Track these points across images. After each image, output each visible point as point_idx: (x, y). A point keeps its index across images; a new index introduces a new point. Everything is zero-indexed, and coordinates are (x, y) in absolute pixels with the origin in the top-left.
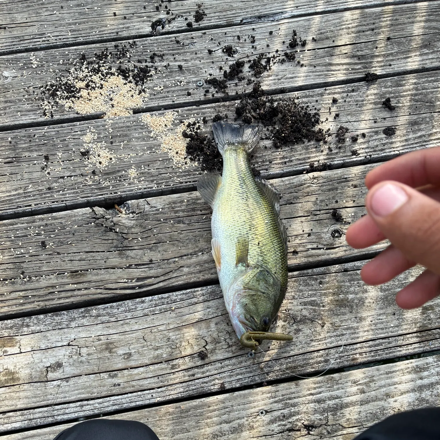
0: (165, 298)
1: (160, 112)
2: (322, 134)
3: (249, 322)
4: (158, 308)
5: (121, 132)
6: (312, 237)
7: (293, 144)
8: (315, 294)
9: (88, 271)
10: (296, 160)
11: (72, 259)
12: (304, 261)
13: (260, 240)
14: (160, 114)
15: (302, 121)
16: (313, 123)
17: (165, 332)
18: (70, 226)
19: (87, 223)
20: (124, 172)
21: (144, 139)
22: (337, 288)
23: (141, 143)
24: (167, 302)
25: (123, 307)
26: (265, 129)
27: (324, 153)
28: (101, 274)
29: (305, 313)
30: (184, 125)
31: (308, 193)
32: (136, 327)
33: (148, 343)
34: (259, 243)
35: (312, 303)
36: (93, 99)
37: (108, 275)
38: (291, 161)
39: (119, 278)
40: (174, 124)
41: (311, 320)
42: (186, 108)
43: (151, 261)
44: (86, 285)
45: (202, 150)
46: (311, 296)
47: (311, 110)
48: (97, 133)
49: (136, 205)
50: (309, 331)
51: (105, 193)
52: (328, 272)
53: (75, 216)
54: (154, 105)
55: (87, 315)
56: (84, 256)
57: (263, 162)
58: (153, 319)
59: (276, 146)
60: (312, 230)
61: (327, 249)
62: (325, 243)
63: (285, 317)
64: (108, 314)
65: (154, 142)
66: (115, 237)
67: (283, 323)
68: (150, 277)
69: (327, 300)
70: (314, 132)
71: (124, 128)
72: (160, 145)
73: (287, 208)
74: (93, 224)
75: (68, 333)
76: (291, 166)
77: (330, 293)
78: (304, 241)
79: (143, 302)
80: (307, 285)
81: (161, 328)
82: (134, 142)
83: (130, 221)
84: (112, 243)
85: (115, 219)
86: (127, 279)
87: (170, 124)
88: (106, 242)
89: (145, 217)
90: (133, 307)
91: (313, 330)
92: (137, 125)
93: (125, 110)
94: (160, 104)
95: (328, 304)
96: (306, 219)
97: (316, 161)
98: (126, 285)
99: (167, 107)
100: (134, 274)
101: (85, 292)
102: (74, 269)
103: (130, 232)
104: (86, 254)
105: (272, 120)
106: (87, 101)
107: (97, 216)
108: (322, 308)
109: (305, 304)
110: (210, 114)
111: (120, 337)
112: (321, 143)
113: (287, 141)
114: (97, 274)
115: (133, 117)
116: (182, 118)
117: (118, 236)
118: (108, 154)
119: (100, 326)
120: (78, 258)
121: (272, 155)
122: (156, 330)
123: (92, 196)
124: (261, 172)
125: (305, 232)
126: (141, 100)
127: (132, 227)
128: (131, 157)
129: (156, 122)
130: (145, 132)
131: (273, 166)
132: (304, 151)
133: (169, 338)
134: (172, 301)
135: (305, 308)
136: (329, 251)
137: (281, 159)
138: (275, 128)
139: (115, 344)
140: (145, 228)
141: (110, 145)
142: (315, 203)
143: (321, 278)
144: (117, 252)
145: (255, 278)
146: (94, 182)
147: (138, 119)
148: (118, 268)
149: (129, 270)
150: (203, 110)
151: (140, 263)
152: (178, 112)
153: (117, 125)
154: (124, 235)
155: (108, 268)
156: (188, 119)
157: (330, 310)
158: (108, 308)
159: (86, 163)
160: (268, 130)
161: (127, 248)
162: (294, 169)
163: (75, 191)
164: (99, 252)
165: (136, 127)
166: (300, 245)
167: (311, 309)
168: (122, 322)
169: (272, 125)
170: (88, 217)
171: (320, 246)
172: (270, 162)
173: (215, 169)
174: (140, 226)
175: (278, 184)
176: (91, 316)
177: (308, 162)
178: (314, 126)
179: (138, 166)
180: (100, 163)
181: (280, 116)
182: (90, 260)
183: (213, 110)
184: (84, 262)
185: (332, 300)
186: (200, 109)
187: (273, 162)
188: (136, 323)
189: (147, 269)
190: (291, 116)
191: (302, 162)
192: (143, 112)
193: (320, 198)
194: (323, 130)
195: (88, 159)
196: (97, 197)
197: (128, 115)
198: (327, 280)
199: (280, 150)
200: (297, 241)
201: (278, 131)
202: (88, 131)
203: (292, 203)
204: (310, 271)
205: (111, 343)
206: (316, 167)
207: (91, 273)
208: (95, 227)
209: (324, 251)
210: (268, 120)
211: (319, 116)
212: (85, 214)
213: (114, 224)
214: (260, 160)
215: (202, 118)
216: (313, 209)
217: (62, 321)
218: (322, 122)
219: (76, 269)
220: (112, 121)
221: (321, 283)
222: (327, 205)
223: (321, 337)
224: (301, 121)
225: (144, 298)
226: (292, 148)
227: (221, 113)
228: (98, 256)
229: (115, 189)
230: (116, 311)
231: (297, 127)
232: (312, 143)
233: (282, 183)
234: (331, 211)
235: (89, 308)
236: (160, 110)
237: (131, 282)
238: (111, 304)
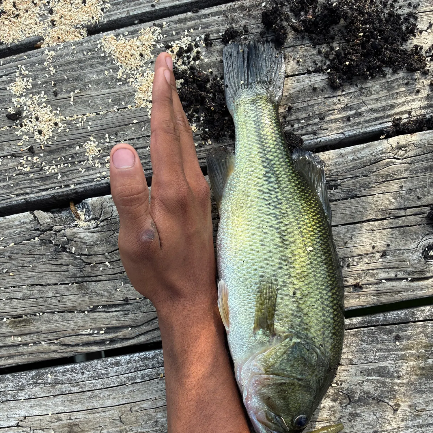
0: (150, 359)
1: (132, 28)
2: (421, 56)
3: (273, 423)
4: (139, 373)
5: (69, 73)
6: (389, 257)
7: (365, 79)
8: (387, 357)
9: (35, 315)
10: (367, 112)
11: (12, 296)
12: (372, 302)
13: (297, 287)
14: (131, 33)
15: (384, 31)
16: (404, 34)
17: (151, 412)
18: (4, 244)
19: (28, 237)
20: (78, 148)
21: (107, 84)
22: (424, 347)
23: (104, 91)
24: (153, 365)
25: (89, 371)
26: (315, 52)
27: (421, 95)
28: (55, 321)
29: (368, 387)
30: (172, 52)
31: (387, 176)
32: (109, 402)
33: (128, 426)
34: (294, 294)
35: (381, 372)
36: (22, 14)
37: (65, 323)
38: (359, 114)
39: (81, 327)
40: (155, 52)
41: (377, 399)
42: (175, 18)
43: (126, 300)
44: (34, 337)
45: (202, 102)
46: (379, 360)
47: (400, 7)
48: (31, 76)
49: (99, 207)
50: (372, 417)
51: (51, 186)
52: (410, 319)
53: (9, 227)
54: (121, 16)
55: (39, 381)
56: (29, 292)
57: (309, 118)
58: (133, 391)
59: (333, 86)
60: (388, 245)
61: (413, 280)
62: (411, 269)
63: (335, 393)
64: (70, 381)
65: (123, 88)
66: (71, 261)
67: (331, 404)
68: (127, 327)
69: (405, 367)
70: (404, 52)
71: (74, 65)
72: (133, 95)
73: (347, 205)
74: (37, 239)
75: (17, 408)
76: (359, 124)
77: (412, 355)
78: (375, 266)
79: (117, 364)
80: (375, 341)
81: (145, 405)
82: (92, 91)
83: (91, 234)
84: (68, 270)
85: (69, 232)
86: (91, 329)
87: (148, 51)
88: (58, 269)
89: (114, 227)
90: (104, 372)
91: (378, 415)
92: (94, 58)
93: (73, 29)
94: (131, 13)
95: (407, 374)
96: (380, 225)
97: (404, 113)
98: (91, 338)
99: (144, 18)
100: (102, 321)
101: (34, 348)
102: (16, 313)
103: (92, 252)
104: (31, 288)
105: (328, 32)
106: (13, 19)
107: (42, 228)
108: (396, 381)
109: (369, 373)
110: (216, 28)
111: (87, 416)
112: (417, 75)
113: (354, 74)
114: (49, 321)
115: (87, 42)
116: (169, 38)
117: (75, 258)
118: (51, 116)
119: (59, 399)
120: (20, 295)
121: (325, 105)
122: (137, 408)
123: (31, 193)
124: (304, 138)
125: (376, 249)
126: (99, 8)
127: (95, 244)
128: (88, 119)
129: (125, 51)
130: (108, 70)
131: (325, 126)
132: (384, 93)
133: (157, 422)
134: (159, 363)
135: (368, 380)
136: (416, 283)
137: (341, 110)
138: (332, 49)
139: (81, 426)
140: (114, 245)
141: (53, 97)
142: (398, 195)
143: (398, 330)
144: (75, 285)
145: (285, 356)
146: (32, 167)
147: (95, 45)
148: (78, 312)
149: (94, 314)
150: (205, 20)
151: (109, 303)
152: (161, 26)
153: (62, 60)
154: (83, 257)
155: (64, 312)
156: (179, 39)
157: (409, 383)
158: (68, 371)
159: (18, 133)
160: (320, 52)
161: (90, 279)
162: (364, 130)
163: (5, 183)
164: (49, 285)
165: (92, 62)
166: (366, 272)
167: (378, 381)
168: (88, 394)
169: (328, 43)
170: (28, 229)
171: (401, 275)
172: (322, 119)
173: (225, 135)
174: (107, 242)
175: (333, 161)
176: (45, 383)
177: (391, 116)
178: (406, 41)
179: (100, 137)
180: (40, 132)
181: (342, 22)
182: (37, 298)
183: (221, 18)
184: (29, 301)
185: (413, 367)
186: (200, 17)
187: (327, 119)
188: (109, 396)
189: (121, 313)
190: (364, 23)
191: (378, 115)
192: (104, 31)
193: (408, 185)
194: (421, 48)
195: (21, 126)
196: (40, 194)
197: (78, 38)
198: (409, 333)
199: (339, 93)
200: (362, 266)
201: (338, 54)
202: (17, 74)
203: (356, 196)
204: (380, 317)
205: (76, 425)
206: (404, 124)
207: (39, 320)
208: (41, 245)
209: (407, 284)
210: (321, 33)
211: (416, 18)
212: (24, 223)
213: (68, 240)
214: (304, 115)
215: (203, 36)
216: (393, 207)
217: (7, 389)
218: (421, 32)
219: (19, 313)
220: (53, 53)
221: (398, 338)
222: (419, 198)
223: (390, 427)
224: (381, 32)
225: (118, 358)
226: (362, 88)
227: (237, 23)
228: (49, 292)
229: (65, 178)
230: (79, 376)
231: (374, 46)
232: (401, 74)
233: (341, 160)
234: (426, 209)
235: (43, 371)
236: (133, 24)
237: (98, 333)
238: (73, 366)
